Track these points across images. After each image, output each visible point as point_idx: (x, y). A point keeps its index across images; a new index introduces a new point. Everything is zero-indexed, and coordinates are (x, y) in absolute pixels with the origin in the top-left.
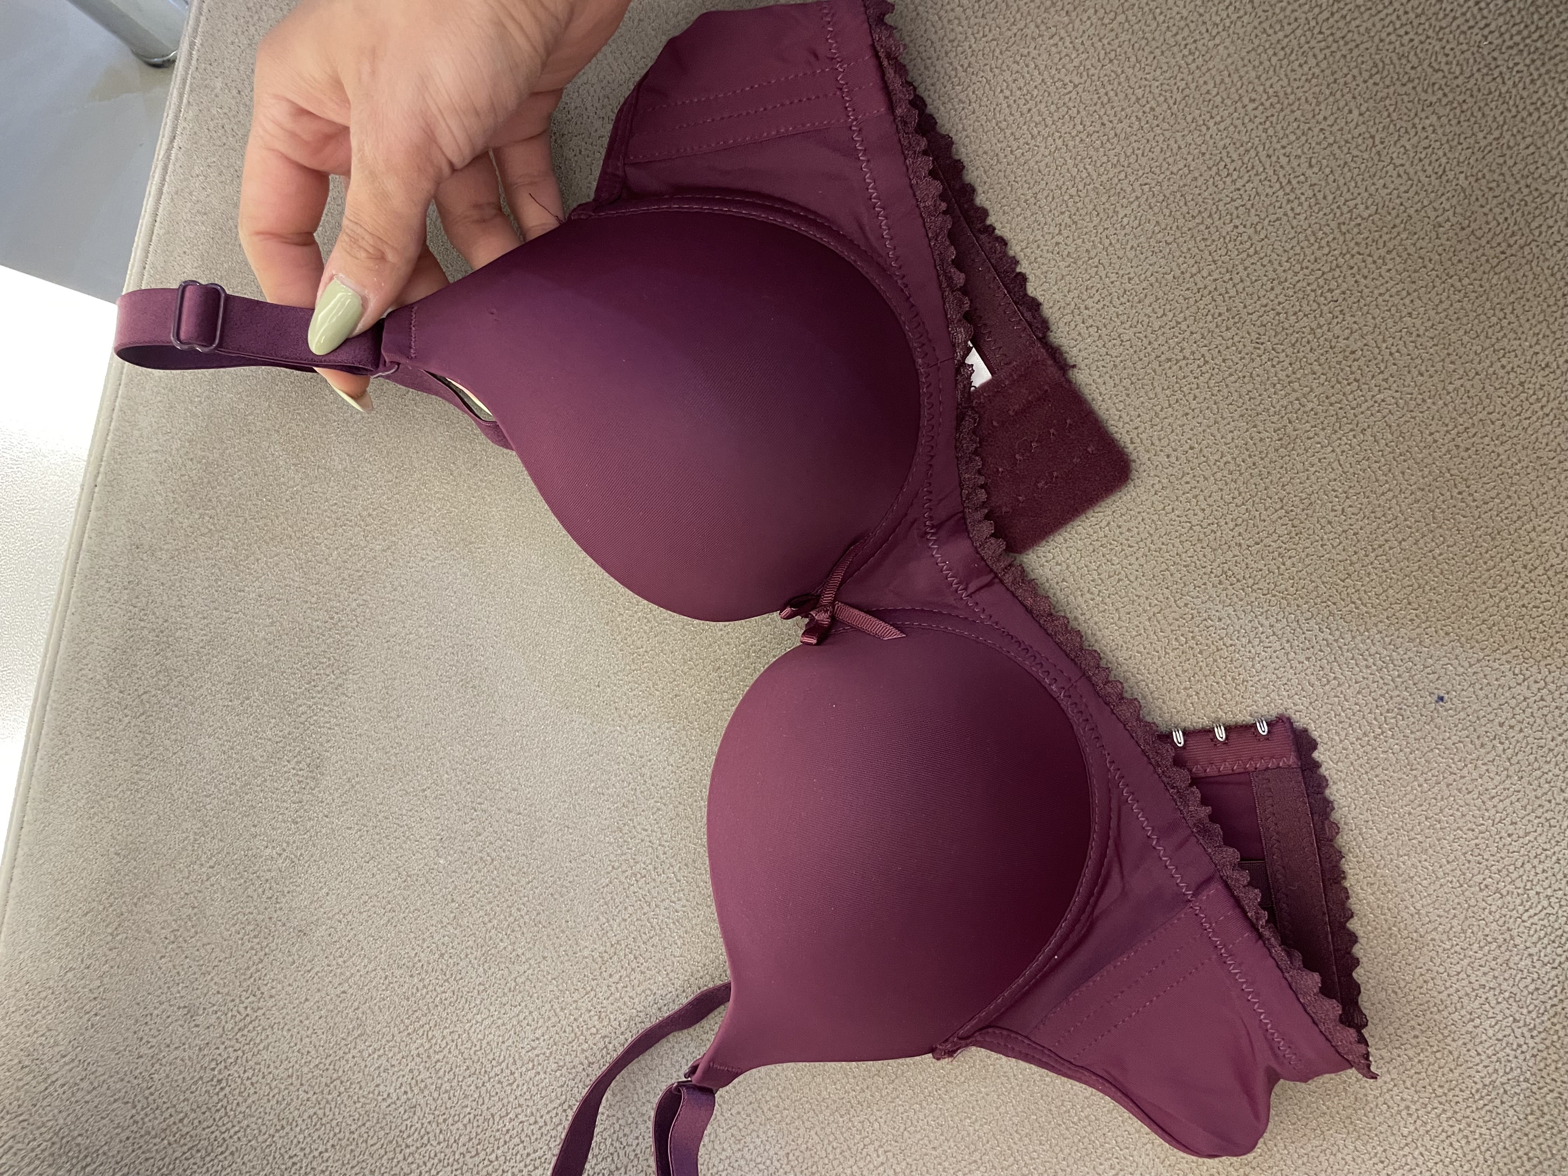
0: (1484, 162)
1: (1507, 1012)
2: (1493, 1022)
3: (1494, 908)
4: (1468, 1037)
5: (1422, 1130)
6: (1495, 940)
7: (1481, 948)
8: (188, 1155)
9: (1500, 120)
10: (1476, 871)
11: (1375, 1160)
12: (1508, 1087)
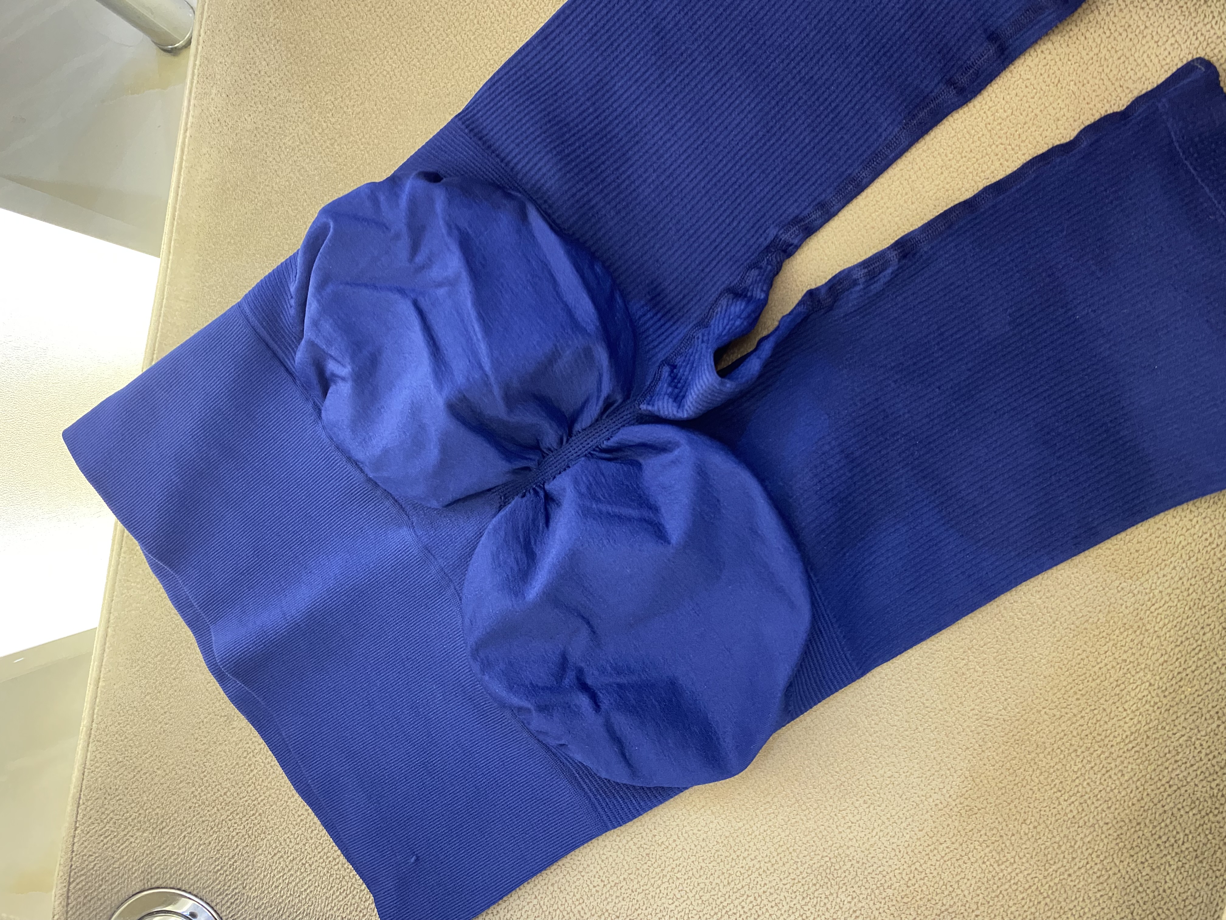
0: (1089, 72)
1: (1145, 679)
2: (1135, 685)
3: (1129, 604)
4: (1116, 698)
5: (1088, 767)
6: (1132, 627)
7: (1121, 633)
8: (230, 817)
9: (1098, 41)
10: (1114, 578)
11: (1055, 790)
12: (1149, 734)
